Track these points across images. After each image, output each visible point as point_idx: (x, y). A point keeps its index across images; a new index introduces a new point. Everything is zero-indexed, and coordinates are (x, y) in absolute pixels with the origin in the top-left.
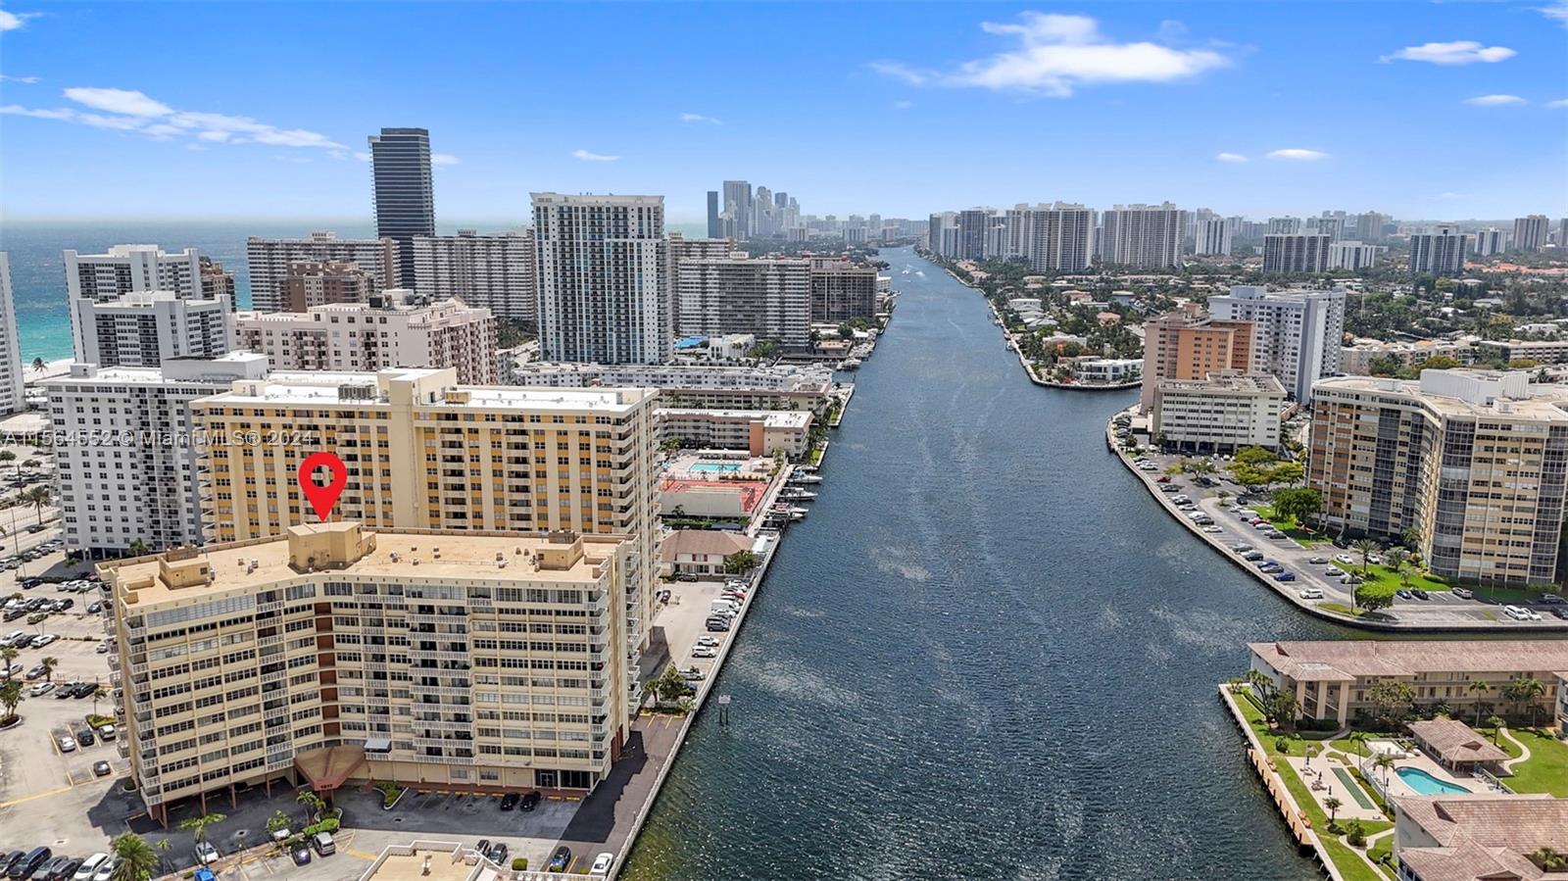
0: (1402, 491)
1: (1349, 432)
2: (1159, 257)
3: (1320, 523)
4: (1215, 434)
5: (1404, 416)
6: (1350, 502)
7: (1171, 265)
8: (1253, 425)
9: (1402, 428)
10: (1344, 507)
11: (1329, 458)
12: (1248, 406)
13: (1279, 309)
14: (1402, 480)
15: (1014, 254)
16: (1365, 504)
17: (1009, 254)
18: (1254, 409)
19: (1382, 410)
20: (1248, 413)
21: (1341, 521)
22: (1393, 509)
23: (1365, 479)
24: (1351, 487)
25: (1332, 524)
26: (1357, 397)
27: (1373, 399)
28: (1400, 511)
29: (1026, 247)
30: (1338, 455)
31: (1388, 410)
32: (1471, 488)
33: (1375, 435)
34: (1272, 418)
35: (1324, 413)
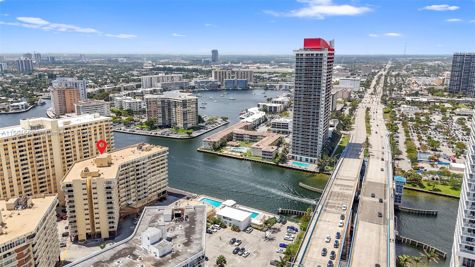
0: (167, 116)
1: (156, 106)
5: (166, 101)
6: (158, 120)
8: (104, 111)
9: (166, 104)
10: (157, 122)
11: (153, 112)
12: (102, 107)
14: (167, 114)
16: (161, 120)
18: (104, 108)
19: (161, 101)
21: (157, 125)
22: (166, 120)
23: (160, 115)
24: (158, 117)
26: (157, 99)
27: (160, 99)
28: (168, 120)
31: (163, 101)
32: (188, 112)
33: (161, 106)
34: (108, 109)
35: (150, 103)
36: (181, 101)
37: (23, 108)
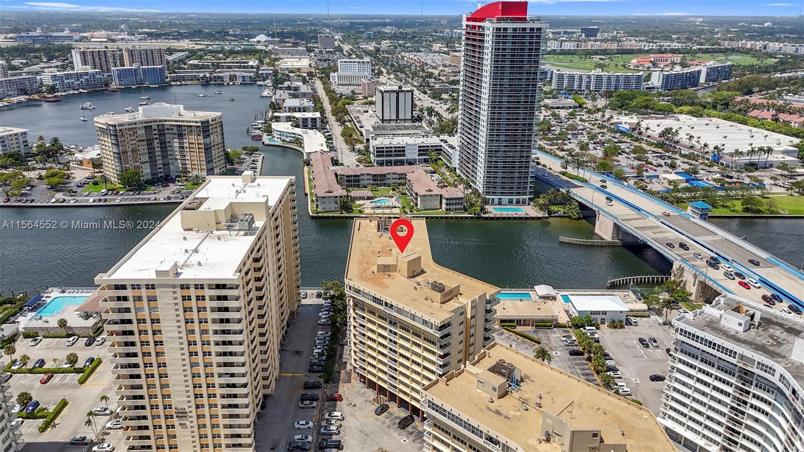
0: (161, 158)
1: (134, 140)
5: (154, 127)
6: (142, 170)
9: (154, 132)
10: (141, 173)
11: (129, 154)
14: (160, 153)
16: (148, 168)
19: (145, 127)
22: (159, 166)
23: (146, 158)
24: (141, 163)
26: (135, 124)
27: (142, 123)
28: (161, 166)
31: (147, 126)
32: (212, 144)
33: (145, 138)
35: (122, 134)
36: (199, 124)
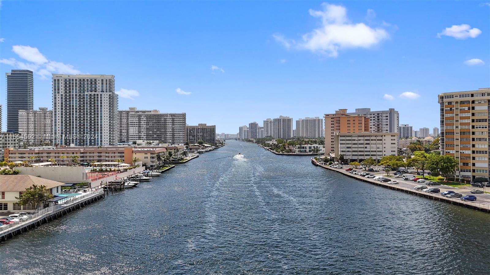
1: (468, 118)
2: (315, 135)
3: (456, 177)
4: (366, 155)
6: (474, 161)
7: (319, 137)
8: (384, 149)
10: (470, 165)
11: (457, 136)
12: (381, 140)
13: (378, 114)
15: (267, 135)
16: (484, 162)
17: (265, 135)
18: (384, 142)
20: (382, 144)
21: (470, 174)
23: (483, 146)
24: (473, 152)
25: (463, 176)
26: (472, 95)
27: (483, 95)
29: (271, 133)
30: (463, 133)
33: (487, 117)
34: (393, 145)
35: (451, 109)
37: (310, 151)
